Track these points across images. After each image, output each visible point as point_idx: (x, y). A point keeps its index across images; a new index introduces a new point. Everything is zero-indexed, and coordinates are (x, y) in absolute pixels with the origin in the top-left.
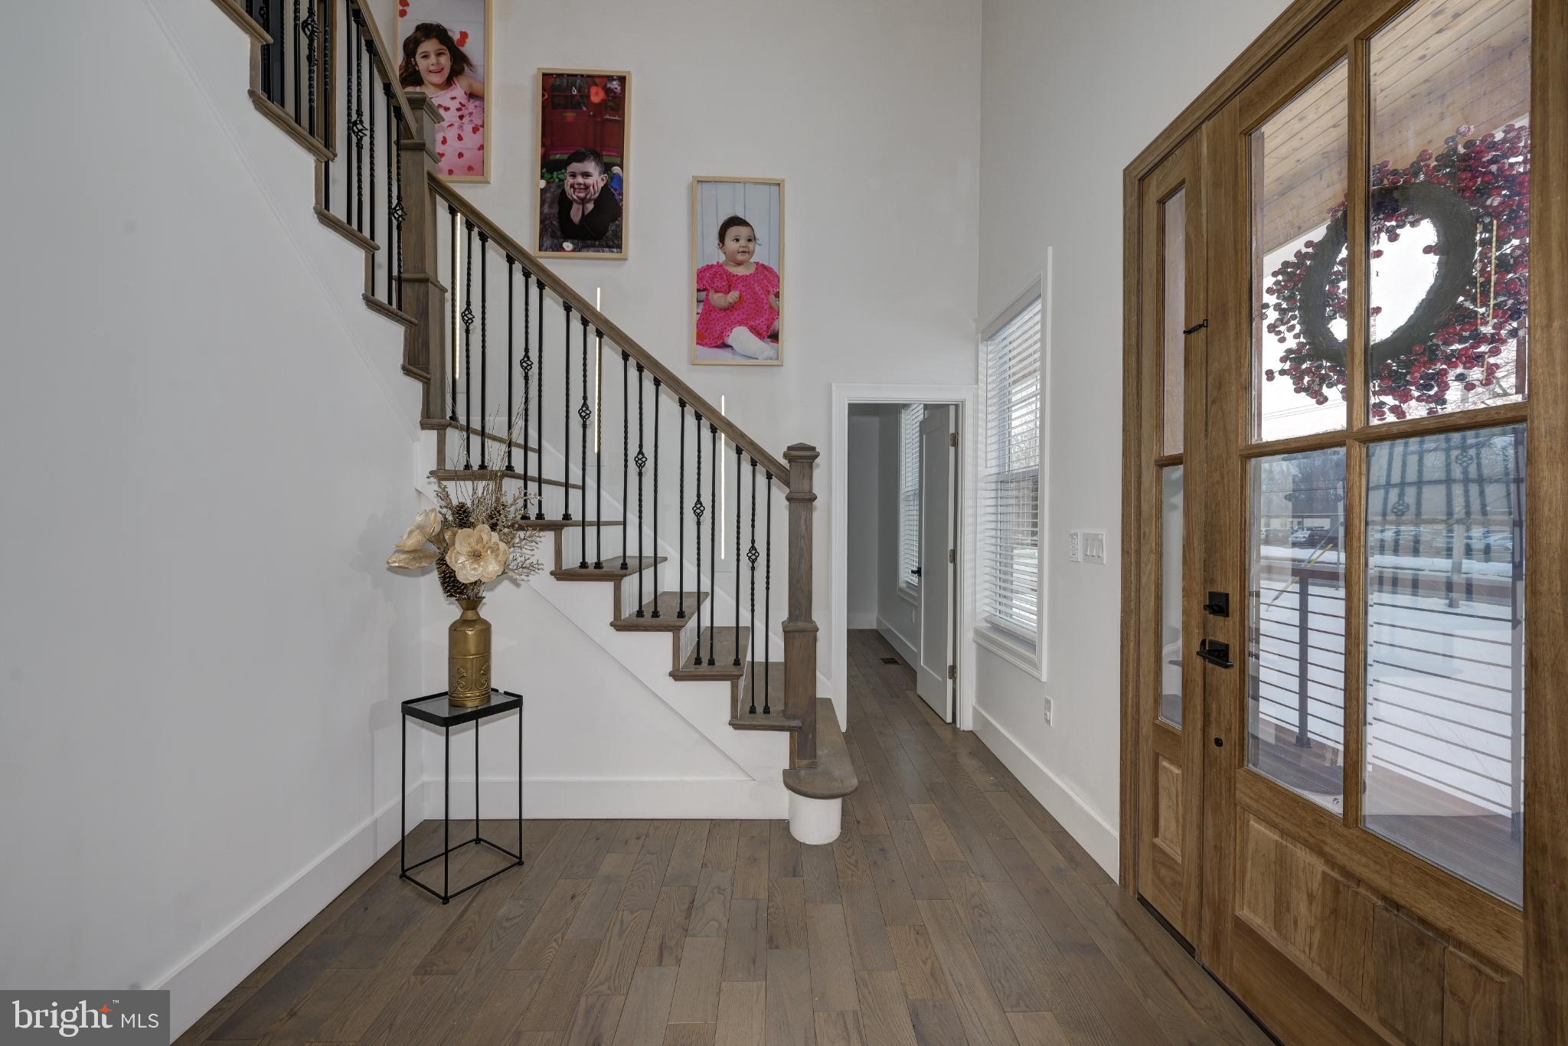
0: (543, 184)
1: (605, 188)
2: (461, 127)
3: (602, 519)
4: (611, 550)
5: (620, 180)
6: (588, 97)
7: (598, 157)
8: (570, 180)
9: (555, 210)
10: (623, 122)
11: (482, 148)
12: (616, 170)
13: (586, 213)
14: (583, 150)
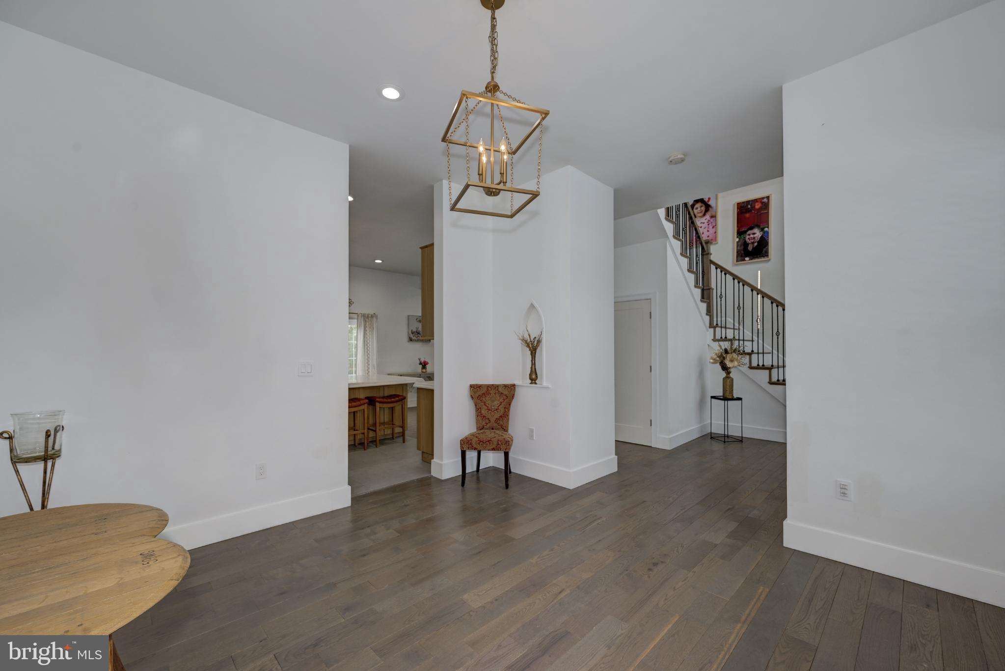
0: (737, 240)
1: (762, 238)
2: (708, 228)
3: (764, 352)
4: (768, 363)
5: (768, 233)
6: (755, 207)
7: (758, 226)
8: (748, 237)
9: (742, 248)
10: (768, 213)
11: (715, 232)
12: (766, 229)
13: (754, 246)
14: (753, 226)
